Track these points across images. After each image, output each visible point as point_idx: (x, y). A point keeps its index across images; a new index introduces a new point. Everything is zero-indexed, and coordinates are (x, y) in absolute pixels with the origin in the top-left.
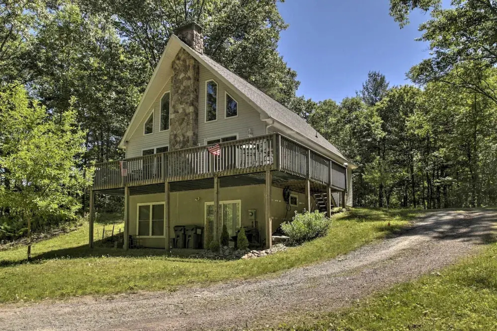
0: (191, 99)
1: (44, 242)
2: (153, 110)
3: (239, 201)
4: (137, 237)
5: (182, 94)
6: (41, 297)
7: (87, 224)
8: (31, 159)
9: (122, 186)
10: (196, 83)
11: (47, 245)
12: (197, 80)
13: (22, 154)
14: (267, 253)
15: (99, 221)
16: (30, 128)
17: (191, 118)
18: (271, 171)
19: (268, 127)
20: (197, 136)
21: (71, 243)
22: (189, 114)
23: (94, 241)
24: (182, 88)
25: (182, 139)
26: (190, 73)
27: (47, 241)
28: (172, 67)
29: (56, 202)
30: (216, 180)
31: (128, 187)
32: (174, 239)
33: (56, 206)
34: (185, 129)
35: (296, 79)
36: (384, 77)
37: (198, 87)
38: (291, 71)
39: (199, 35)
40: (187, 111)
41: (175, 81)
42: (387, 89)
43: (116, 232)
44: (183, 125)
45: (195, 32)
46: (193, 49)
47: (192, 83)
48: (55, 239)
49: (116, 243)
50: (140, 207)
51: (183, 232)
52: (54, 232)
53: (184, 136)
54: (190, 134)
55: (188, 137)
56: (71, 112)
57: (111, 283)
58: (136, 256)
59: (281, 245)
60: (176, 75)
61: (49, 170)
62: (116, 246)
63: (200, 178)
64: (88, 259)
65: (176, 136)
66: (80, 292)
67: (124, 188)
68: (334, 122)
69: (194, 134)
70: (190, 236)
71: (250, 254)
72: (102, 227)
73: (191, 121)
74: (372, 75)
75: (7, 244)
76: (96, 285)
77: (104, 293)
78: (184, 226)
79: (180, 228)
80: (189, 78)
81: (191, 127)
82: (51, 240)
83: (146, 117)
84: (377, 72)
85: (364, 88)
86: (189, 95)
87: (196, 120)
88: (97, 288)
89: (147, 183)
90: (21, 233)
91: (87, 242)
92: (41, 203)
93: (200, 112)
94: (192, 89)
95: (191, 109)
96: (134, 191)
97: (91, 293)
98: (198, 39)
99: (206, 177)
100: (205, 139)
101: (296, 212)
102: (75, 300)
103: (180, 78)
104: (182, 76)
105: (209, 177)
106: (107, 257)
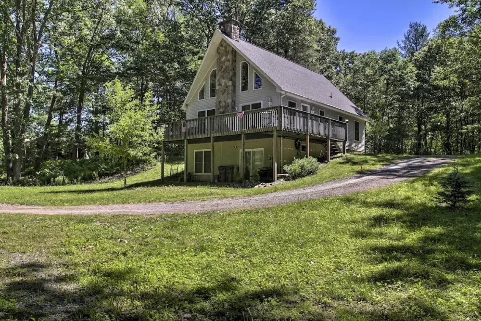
0: (230, 76)
1: (130, 177)
2: (205, 82)
3: (262, 149)
4: (194, 174)
5: (224, 71)
6: (140, 202)
7: (159, 164)
8: (127, 125)
9: (183, 139)
10: (234, 64)
11: (133, 179)
12: (234, 61)
13: (121, 123)
14: (271, 185)
15: (168, 162)
16: (124, 104)
17: (230, 89)
18: (277, 131)
19: (282, 96)
20: (235, 102)
21: (149, 178)
22: (229, 86)
23: (165, 177)
24: (224, 67)
25: (224, 104)
26: (230, 57)
27: (132, 176)
28: (217, 52)
29: (141, 151)
30: (243, 136)
31: (187, 140)
32: (218, 176)
33: (141, 155)
34: (226, 97)
35: (336, 36)
36: (425, 27)
37: (235, 66)
38: (332, 29)
39: (236, 27)
40: (228, 84)
41: (219, 62)
42: (428, 38)
43: (180, 170)
44: (224, 95)
45: (233, 26)
46: (231, 38)
47: (231, 64)
48: (138, 175)
49: (180, 178)
50: (196, 152)
51: (224, 171)
52: (137, 170)
53: (225, 102)
54: (229, 101)
55: (228, 103)
56: (149, 93)
57: (173, 197)
58: (190, 186)
59: (282, 180)
60: (220, 57)
61: (137, 132)
62: (179, 181)
63: (233, 134)
64: (161, 188)
65: (220, 102)
66: (158, 200)
67: (184, 140)
68: (371, 73)
69: (233, 101)
70: (229, 173)
71: (260, 185)
72: (170, 167)
73: (230, 92)
74: (413, 25)
75: (106, 179)
76: (165, 198)
77: (169, 201)
78: (225, 167)
79: (222, 168)
80: (229, 60)
81: (230, 96)
82: (135, 176)
83: (200, 87)
84: (418, 23)
85: (406, 38)
86: (228, 72)
87: (234, 91)
88: (166, 199)
89: (199, 137)
90: (114, 171)
91: (160, 177)
92: (132, 152)
93: (237, 85)
94: (231, 68)
95: (230, 83)
96: (190, 142)
97: (163, 201)
98: (235, 31)
99: (237, 134)
100: (240, 105)
101: (295, 158)
102: (156, 203)
103: (223, 60)
104: (224, 58)
105: (238, 133)
106: (173, 186)
